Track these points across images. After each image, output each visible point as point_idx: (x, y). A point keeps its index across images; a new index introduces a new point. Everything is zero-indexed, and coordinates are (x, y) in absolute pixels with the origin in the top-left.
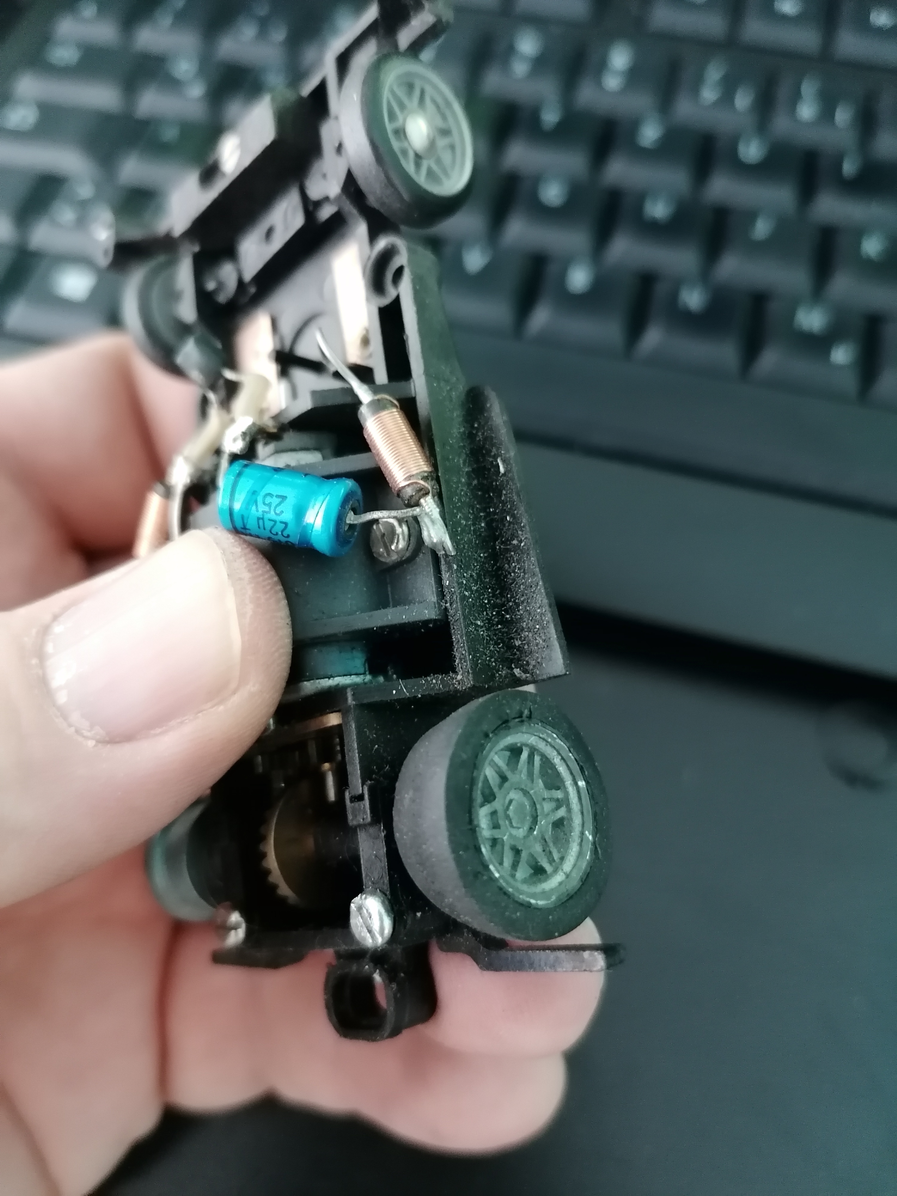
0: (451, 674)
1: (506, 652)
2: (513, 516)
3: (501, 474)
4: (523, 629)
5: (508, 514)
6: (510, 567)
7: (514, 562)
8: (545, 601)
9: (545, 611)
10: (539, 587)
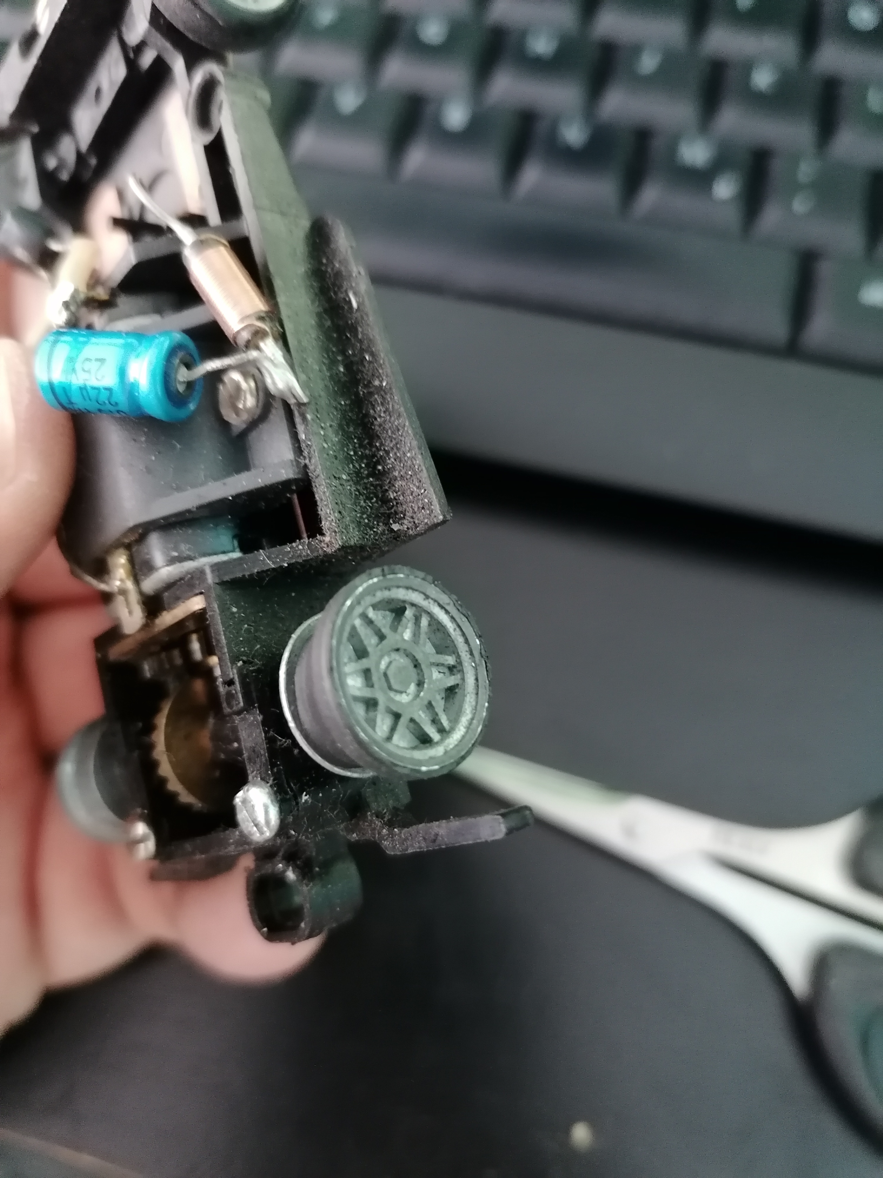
0: (318, 537)
1: (382, 506)
2: (372, 354)
3: (355, 310)
5: (367, 351)
6: (375, 411)
7: (378, 406)
8: (415, 443)
9: (415, 454)
10: (406, 429)
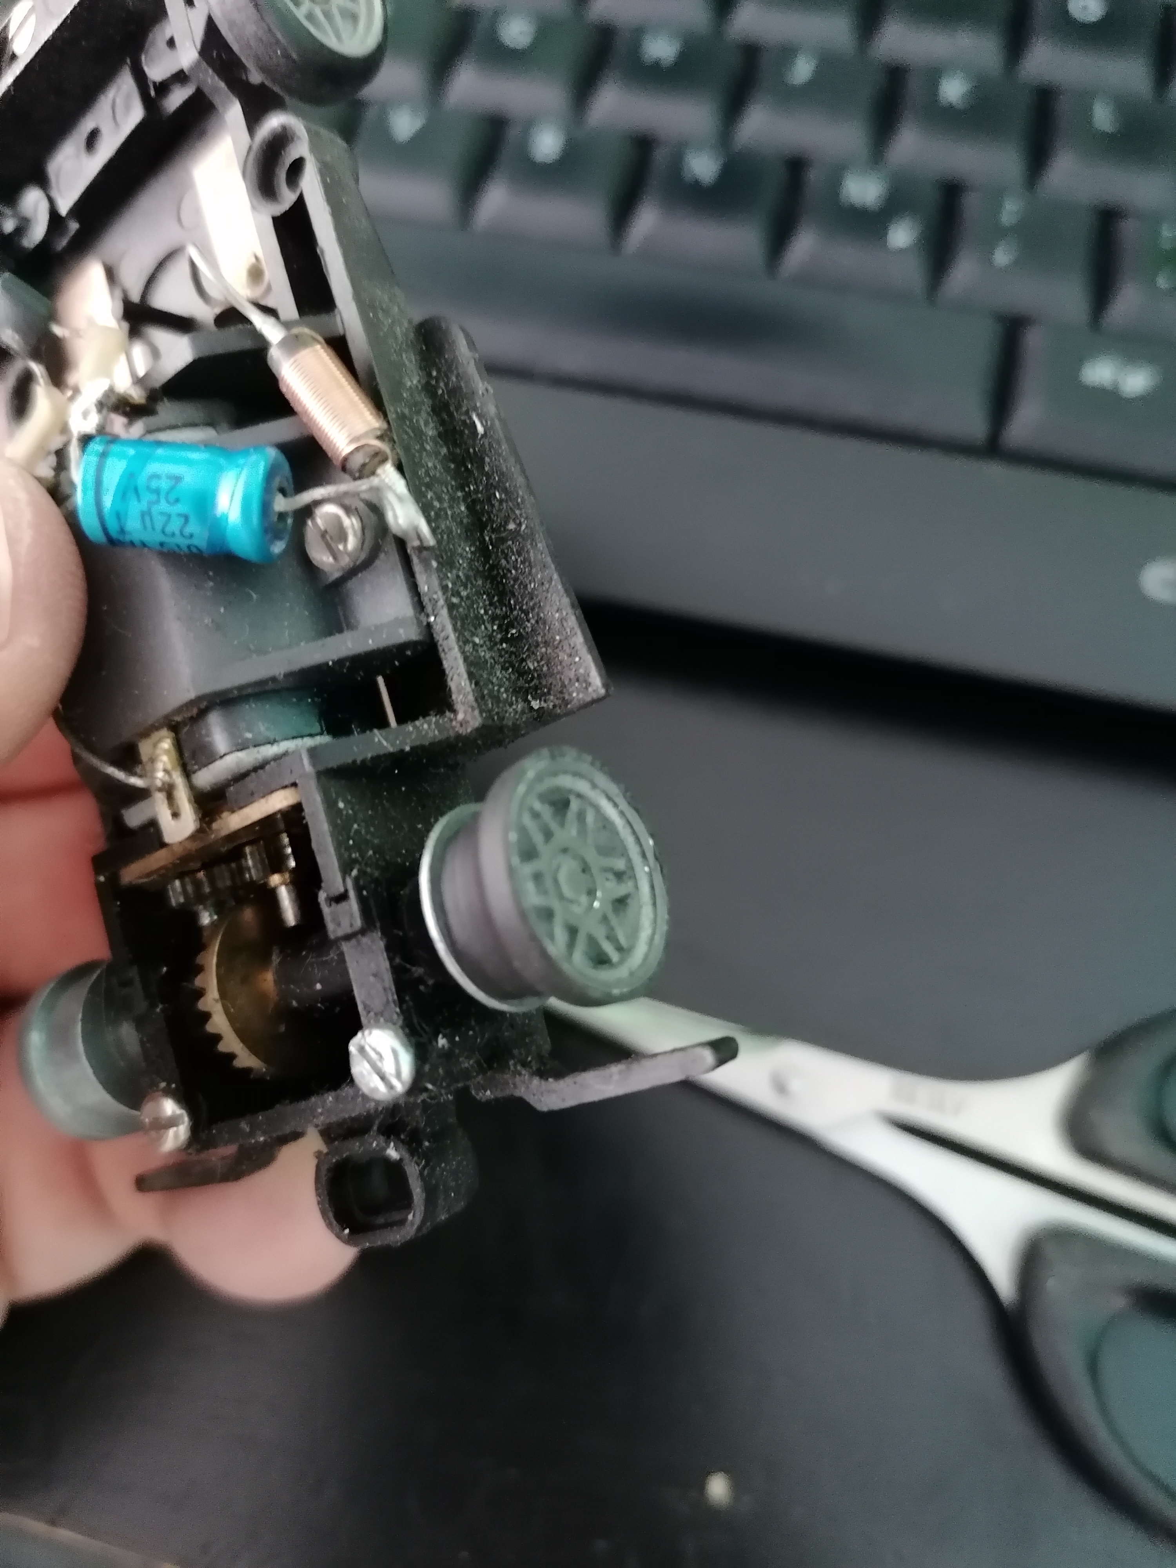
0: (448, 713)
2: (505, 491)
3: (479, 436)
4: (537, 645)
5: (496, 488)
6: (508, 562)
7: (513, 554)
8: (566, 601)
9: (567, 614)
10: (553, 583)
